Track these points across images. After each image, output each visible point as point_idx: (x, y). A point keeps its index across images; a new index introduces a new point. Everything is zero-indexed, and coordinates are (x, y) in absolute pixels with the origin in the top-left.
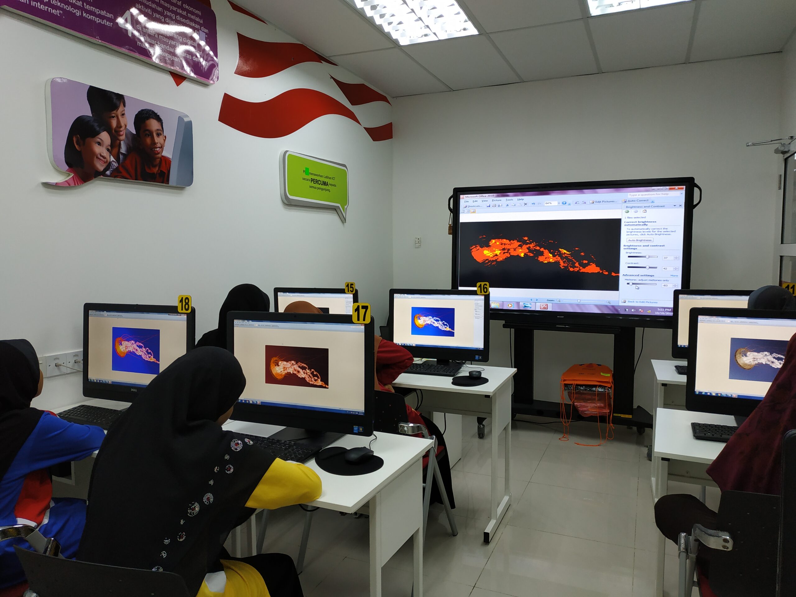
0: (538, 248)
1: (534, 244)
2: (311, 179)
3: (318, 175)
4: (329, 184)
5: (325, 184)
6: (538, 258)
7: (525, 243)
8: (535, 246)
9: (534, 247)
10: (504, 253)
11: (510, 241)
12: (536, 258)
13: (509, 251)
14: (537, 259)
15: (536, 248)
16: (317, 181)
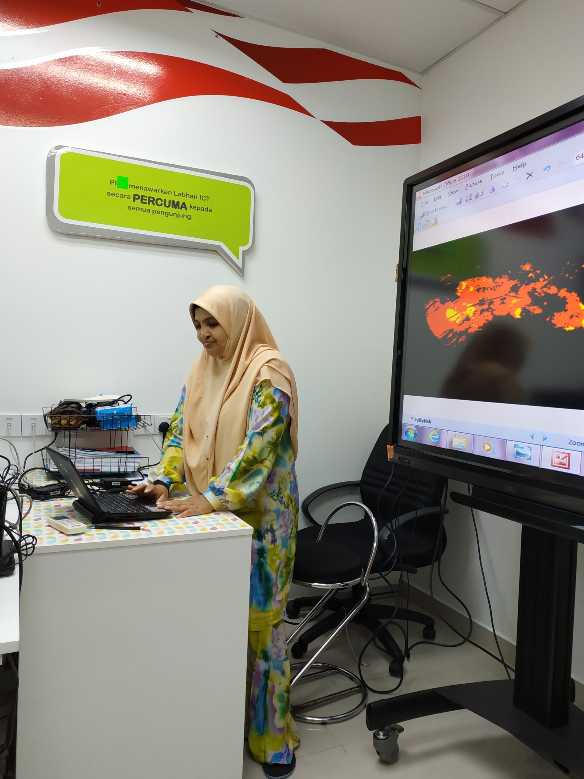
0: (553, 290)
1: (545, 280)
2: (135, 195)
3: (156, 191)
4: (188, 207)
5: (175, 205)
6: (551, 319)
7: (524, 279)
8: (545, 286)
9: (545, 289)
10: (482, 311)
11: (494, 279)
12: (548, 319)
13: (492, 306)
14: (550, 321)
15: (548, 291)
16: (151, 199)
